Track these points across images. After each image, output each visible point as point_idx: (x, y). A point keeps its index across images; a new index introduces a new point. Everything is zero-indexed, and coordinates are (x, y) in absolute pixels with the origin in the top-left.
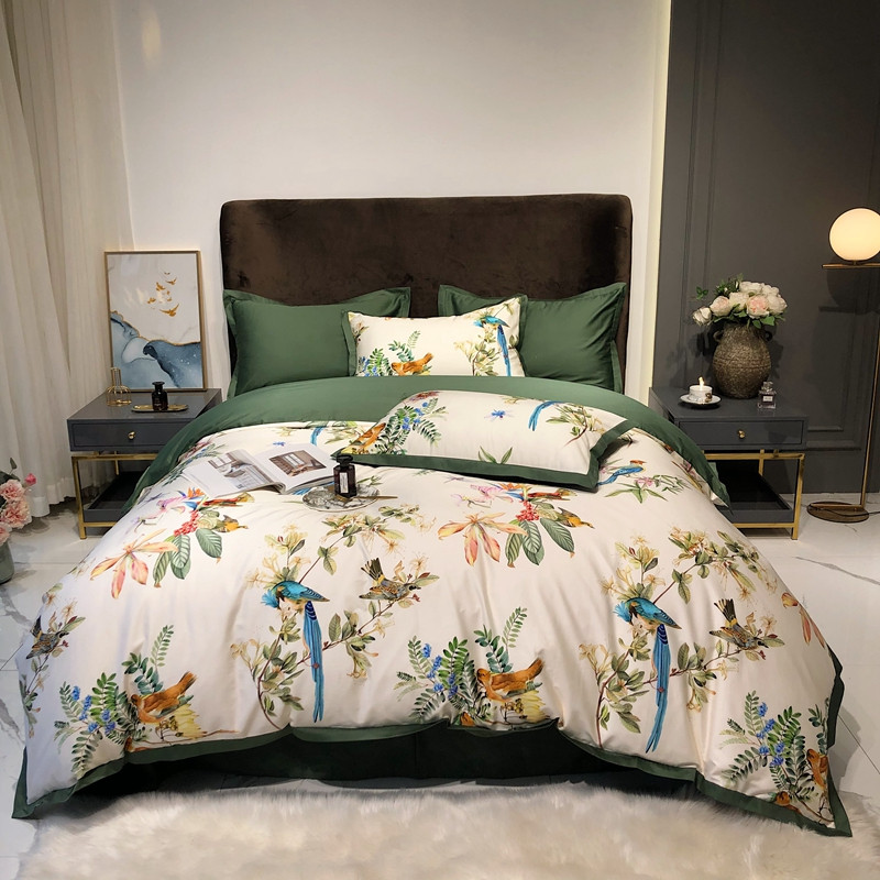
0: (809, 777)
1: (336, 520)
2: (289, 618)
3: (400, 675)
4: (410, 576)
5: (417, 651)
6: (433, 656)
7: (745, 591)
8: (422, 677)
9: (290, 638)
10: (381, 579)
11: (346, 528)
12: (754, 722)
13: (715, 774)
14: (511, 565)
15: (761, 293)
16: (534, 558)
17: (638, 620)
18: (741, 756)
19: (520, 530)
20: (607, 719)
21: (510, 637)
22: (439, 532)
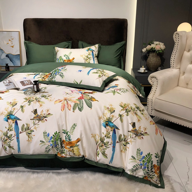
0: (154, 172)
1: (28, 98)
2: (11, 125)
3: (41, 141)
4: (45, 114)
5: (46, 135)
6: (50, 136)
7: (139, 120)
8: (47, 142)
9: (11, 130)
10: (37, 115)
11: (29, 100)
12: (139, 156)
13: (127, 170)
14: (74, 112)
15: (159, 44)
16: (80, 110)
17: (108, 127)
18: (134, 166)
19: (78, 102)
20: (99, 154)
21: (71, 132)
22: (55, 102)
